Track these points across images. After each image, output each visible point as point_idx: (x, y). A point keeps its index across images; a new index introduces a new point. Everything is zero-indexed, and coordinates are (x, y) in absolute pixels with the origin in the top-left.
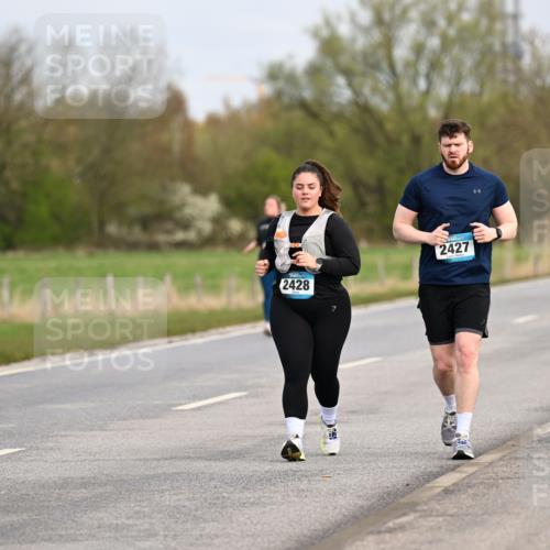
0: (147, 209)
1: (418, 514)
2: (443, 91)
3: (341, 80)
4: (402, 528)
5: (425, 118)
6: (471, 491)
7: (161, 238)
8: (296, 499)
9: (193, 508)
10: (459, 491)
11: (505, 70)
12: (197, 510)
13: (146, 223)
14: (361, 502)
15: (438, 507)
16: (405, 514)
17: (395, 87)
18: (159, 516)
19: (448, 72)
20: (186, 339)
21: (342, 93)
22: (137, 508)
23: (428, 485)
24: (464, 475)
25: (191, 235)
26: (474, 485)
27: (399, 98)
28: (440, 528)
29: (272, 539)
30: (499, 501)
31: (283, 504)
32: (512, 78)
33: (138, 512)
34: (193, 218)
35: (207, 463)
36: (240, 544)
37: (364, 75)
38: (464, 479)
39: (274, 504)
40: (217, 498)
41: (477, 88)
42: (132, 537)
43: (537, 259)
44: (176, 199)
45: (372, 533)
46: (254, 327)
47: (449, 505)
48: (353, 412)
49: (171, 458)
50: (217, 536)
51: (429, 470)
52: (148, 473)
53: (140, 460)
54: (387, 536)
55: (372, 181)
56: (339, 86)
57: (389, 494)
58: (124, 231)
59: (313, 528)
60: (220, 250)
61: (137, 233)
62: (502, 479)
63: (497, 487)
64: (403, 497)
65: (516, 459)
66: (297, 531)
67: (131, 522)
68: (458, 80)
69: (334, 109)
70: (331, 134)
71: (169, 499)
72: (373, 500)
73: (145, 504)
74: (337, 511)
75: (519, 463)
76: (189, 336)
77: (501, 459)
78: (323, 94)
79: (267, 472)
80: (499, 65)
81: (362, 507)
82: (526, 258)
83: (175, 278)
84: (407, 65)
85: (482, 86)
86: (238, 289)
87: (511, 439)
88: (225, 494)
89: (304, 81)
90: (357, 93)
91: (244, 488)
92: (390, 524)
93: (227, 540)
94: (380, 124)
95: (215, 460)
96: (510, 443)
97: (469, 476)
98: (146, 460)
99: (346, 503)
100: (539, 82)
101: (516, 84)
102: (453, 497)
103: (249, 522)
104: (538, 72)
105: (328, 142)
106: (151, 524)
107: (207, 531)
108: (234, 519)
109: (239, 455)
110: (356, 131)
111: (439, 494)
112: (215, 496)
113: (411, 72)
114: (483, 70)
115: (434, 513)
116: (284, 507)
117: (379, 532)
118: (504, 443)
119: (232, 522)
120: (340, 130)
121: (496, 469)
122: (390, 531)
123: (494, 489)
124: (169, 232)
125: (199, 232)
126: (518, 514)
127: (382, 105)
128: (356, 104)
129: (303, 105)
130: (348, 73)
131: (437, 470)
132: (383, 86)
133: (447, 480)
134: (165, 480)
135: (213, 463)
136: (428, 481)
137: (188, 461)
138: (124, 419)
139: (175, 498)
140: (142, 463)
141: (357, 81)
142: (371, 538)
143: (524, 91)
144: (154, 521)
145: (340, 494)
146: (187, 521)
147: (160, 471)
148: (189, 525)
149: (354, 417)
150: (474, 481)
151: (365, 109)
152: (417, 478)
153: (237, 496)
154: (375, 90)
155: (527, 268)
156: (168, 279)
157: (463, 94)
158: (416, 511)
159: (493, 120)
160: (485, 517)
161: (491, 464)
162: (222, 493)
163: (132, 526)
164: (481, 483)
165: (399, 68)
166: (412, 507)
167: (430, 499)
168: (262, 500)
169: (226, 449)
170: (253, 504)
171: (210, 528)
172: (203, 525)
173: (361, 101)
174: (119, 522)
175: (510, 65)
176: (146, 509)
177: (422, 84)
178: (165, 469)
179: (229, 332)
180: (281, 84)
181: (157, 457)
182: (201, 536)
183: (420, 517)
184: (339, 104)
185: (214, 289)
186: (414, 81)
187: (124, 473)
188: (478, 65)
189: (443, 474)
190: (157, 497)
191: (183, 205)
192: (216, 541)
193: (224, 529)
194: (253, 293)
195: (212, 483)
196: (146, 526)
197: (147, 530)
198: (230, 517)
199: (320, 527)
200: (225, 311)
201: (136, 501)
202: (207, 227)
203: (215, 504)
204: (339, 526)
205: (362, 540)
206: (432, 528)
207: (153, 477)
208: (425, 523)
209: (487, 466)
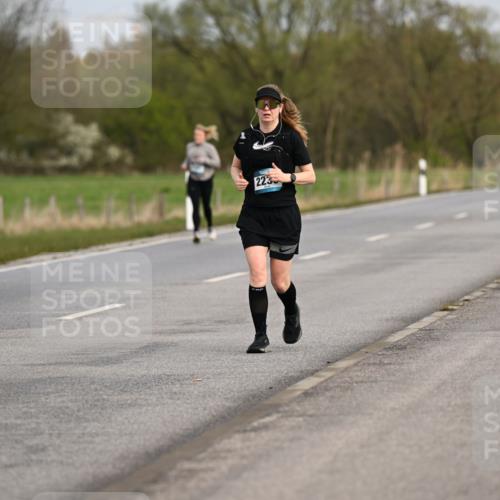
0: (33, 137)
1: (280, 415)
2: (303, 30)
3: (210, 20)
4: (266, 427)
5: (287, 54)
6: (328, 394)
7: (46, 163)
8: (170, 401)
9: (76, 409)
10: (318, 394)
11: (360, 11)
12: (78, 411)
13: (33, 149)
14: (227, 404)
15: (298, 408)
16: (268, 415)
17: (260, 27)
18: (46, 416)
19: (307, 13)
20: (70, 256)
21: (212, 32)
22: (25, 409)
23: (289, 388)
24: (322, 379)
25: (74, 161)
26: (331, 388)
27: (263, 36)
28: (300, 427)
29: (147, 437)
30: (354, 403)
31: (157, 405)
32: (365, 18)
33: (25, 413)
34: (75, 145)
35: (88, 368)
36: (118, 442)
37: (230, 15)
38: (322, 383)
39: (149, 405)
40: (98, 400)
41: (334, 28)
42: (20, 435)
43: (389, 183)
44: (60, 128)
45: (238, 432)
46: (131, 245)
47: (308, 406)
48: (220, 322)
49: (56, 364)
50: (97, 435)
51: (290, 374)
52: (34, 377)
53: (27, 365)
54: (253, 435)
55: (239, 112)
56: (208, 26)
57: (254, 397)
58: (13, 157)
59: (184, 427)
60: (100, 174)
61: (25, 159)
62: (357, 382)
63: (352, 390)
64: (266, 398)
65: (369, 364)
66: (171, 430)
67: (19, 422)
68: (317, 19)
69: (204, 46)
70: (201, 69)
71: (54, 401)
72: (240, 402)
73: (32, 405)
74: (206, 412)
75: (372, 368)
76: (72, 253)
77: (356, 365)
78: (194, 33)
79: (143, 376)
80: (354, 7)
81: (229, 408)
82: (378, 182)
83: (59, 199)
84: (271, 7)
85: (339, 25)
86: (117, 210)
87: (365, 346)
88: (105, 397)
89: (176, 21)
90: (224, 31)
91: (121, 390)
92: (255, 424)
93: (105, 438)
94: (246, 60)
95: (97, 365)
96: (364, 350)
97: (326, 380)
98: (32, 365)
99: (215, 405)
100: (390, 22)
101: (369, 25)
102: (312, 399)
103: (126, 421)
104: (389, 13)
105: (199, 76)
106: (37, 423)
107: (88, 430)
108: (113, 418)
109: (117, 360)
110: (224, 66)
111: (299, 397)
112: (96, 398)
113: (274, 12)
114: (340, 11)
115: (296, 413)
116: (158, 408)
117: (245, 431)
118: (358, 350)
119: (110, 421)
120: (210, 66)
121: (351, 374)
122: (255, 430)
123: (349, 392)
124: (53, 158)
125: (81, 158)
126: (371, 414)
127: (247, 43)
128: (224, 41)
129: (176, 43)
130: (217, 14)
131: (298, 374)
132: (248, 26)
133: (306, 384)
134: (50, 383)
135: (93, 368)
136: (289, 385)
137: (71, 366)
138: (13, 328)
139: (59, 400)
140: (29, 367)
141: (225, 20)
142: (238, 437)
143: (377, 29)
144: (39, 421)
145: (210, 396)
146: (70, 421)
147: (45, 375)
148: (72, 425)
149: (222, 326)
150: (331, 385)
151: (232, 46)
152: (280, 382)
153: (116, 398)
154: (241, 29)
155: (379, 191)
156: (53, 201)
157: (321, 33)
158: (278, 412)
159: (349, 56)
160: (341, 417)
161: (346, 369)
162: (101, 395)
163: (20, 425)
164: (337, 387)
165: (264, 8)
166: (275, 408)
167: (291, 401)
168: (139, 401)
169: (105, 355)
170: (130, 405)
171: (92, 427)
172: (85, 424)
173: (229, 39)
174: (8, 421)
175: (364, 8)
176: (33, 410)
177: (284, 23)
178: (50, 374)
179: (108, 249)
180: (156, 23)
181: (42, 362)
182: (83, 434)
183: (282, 417)
184: (209, 42)
185: (95, 210)
186: (277, 22)
187: (13, 377)
188: (334, 7)
189: (303, 378)
190: (43, 399)
191: (66, 133)
192: (97, 440)
193: (104, 428)
194: (130, 214)
195: (93, 387)
196: (33, 425)
197: (34, 428)
198: (109, 418)
199: (191, 427)
200: (105, 230)
201: (23, 403)
202: (88, 154)
203: (96, 405)
204: (208, 426)
205: (229, 438)
206: (292, 428)
207: (39, 381)
208: (287, 423)
209: (343, 372)
